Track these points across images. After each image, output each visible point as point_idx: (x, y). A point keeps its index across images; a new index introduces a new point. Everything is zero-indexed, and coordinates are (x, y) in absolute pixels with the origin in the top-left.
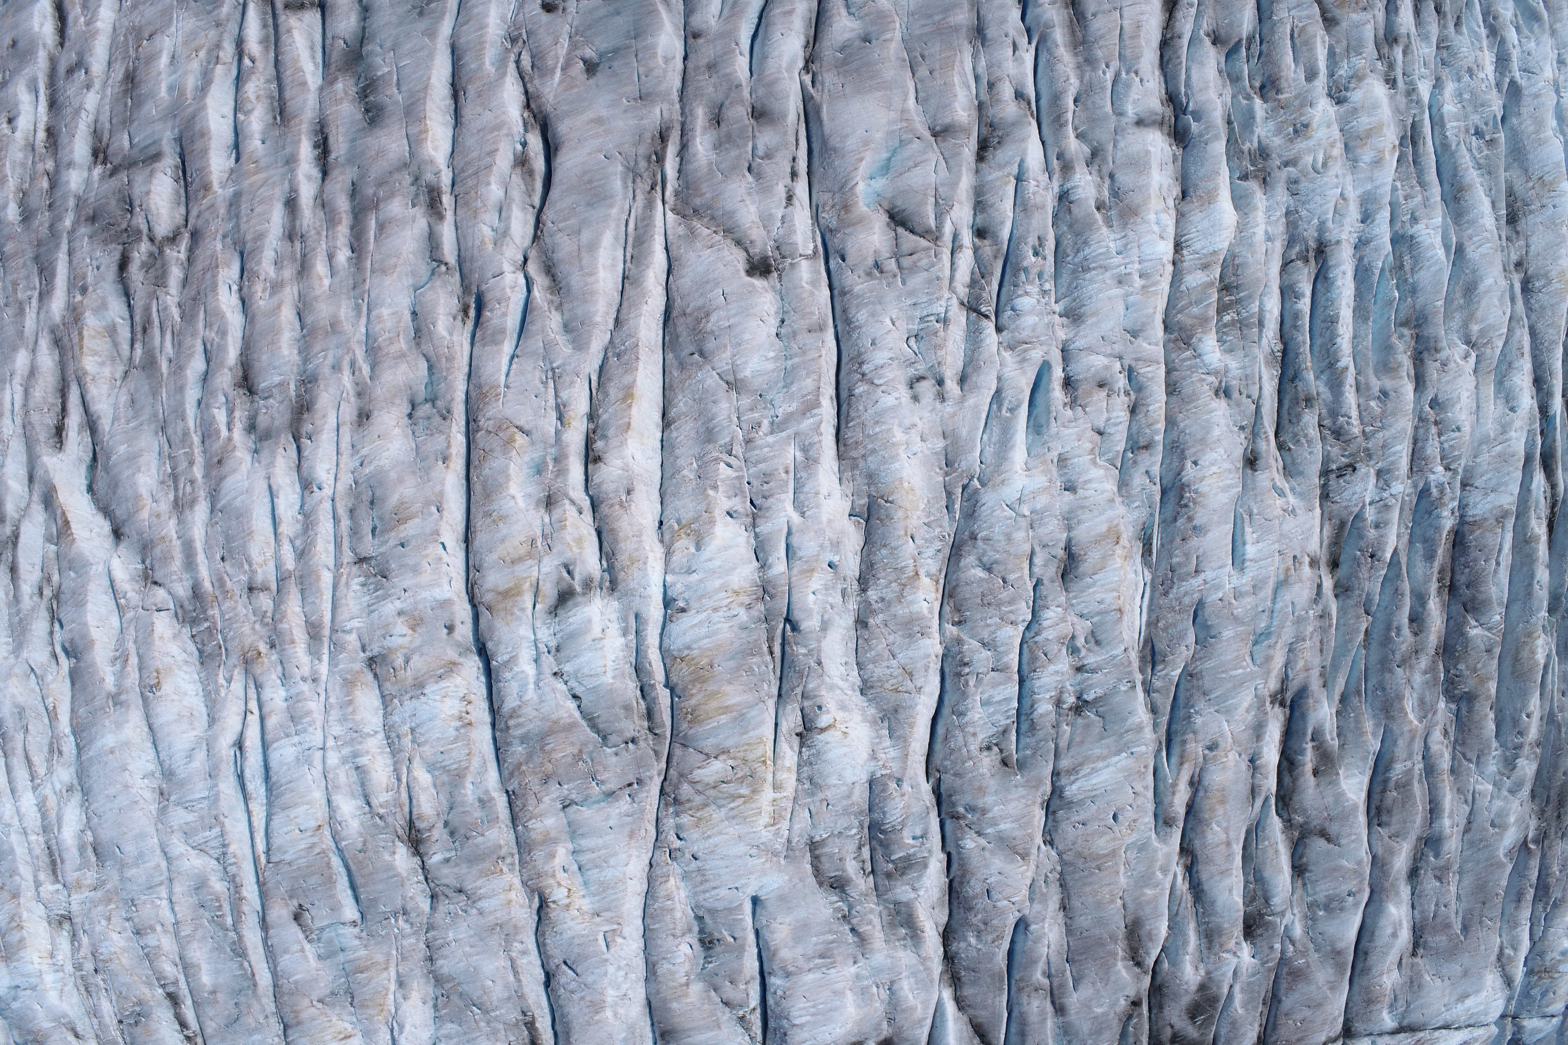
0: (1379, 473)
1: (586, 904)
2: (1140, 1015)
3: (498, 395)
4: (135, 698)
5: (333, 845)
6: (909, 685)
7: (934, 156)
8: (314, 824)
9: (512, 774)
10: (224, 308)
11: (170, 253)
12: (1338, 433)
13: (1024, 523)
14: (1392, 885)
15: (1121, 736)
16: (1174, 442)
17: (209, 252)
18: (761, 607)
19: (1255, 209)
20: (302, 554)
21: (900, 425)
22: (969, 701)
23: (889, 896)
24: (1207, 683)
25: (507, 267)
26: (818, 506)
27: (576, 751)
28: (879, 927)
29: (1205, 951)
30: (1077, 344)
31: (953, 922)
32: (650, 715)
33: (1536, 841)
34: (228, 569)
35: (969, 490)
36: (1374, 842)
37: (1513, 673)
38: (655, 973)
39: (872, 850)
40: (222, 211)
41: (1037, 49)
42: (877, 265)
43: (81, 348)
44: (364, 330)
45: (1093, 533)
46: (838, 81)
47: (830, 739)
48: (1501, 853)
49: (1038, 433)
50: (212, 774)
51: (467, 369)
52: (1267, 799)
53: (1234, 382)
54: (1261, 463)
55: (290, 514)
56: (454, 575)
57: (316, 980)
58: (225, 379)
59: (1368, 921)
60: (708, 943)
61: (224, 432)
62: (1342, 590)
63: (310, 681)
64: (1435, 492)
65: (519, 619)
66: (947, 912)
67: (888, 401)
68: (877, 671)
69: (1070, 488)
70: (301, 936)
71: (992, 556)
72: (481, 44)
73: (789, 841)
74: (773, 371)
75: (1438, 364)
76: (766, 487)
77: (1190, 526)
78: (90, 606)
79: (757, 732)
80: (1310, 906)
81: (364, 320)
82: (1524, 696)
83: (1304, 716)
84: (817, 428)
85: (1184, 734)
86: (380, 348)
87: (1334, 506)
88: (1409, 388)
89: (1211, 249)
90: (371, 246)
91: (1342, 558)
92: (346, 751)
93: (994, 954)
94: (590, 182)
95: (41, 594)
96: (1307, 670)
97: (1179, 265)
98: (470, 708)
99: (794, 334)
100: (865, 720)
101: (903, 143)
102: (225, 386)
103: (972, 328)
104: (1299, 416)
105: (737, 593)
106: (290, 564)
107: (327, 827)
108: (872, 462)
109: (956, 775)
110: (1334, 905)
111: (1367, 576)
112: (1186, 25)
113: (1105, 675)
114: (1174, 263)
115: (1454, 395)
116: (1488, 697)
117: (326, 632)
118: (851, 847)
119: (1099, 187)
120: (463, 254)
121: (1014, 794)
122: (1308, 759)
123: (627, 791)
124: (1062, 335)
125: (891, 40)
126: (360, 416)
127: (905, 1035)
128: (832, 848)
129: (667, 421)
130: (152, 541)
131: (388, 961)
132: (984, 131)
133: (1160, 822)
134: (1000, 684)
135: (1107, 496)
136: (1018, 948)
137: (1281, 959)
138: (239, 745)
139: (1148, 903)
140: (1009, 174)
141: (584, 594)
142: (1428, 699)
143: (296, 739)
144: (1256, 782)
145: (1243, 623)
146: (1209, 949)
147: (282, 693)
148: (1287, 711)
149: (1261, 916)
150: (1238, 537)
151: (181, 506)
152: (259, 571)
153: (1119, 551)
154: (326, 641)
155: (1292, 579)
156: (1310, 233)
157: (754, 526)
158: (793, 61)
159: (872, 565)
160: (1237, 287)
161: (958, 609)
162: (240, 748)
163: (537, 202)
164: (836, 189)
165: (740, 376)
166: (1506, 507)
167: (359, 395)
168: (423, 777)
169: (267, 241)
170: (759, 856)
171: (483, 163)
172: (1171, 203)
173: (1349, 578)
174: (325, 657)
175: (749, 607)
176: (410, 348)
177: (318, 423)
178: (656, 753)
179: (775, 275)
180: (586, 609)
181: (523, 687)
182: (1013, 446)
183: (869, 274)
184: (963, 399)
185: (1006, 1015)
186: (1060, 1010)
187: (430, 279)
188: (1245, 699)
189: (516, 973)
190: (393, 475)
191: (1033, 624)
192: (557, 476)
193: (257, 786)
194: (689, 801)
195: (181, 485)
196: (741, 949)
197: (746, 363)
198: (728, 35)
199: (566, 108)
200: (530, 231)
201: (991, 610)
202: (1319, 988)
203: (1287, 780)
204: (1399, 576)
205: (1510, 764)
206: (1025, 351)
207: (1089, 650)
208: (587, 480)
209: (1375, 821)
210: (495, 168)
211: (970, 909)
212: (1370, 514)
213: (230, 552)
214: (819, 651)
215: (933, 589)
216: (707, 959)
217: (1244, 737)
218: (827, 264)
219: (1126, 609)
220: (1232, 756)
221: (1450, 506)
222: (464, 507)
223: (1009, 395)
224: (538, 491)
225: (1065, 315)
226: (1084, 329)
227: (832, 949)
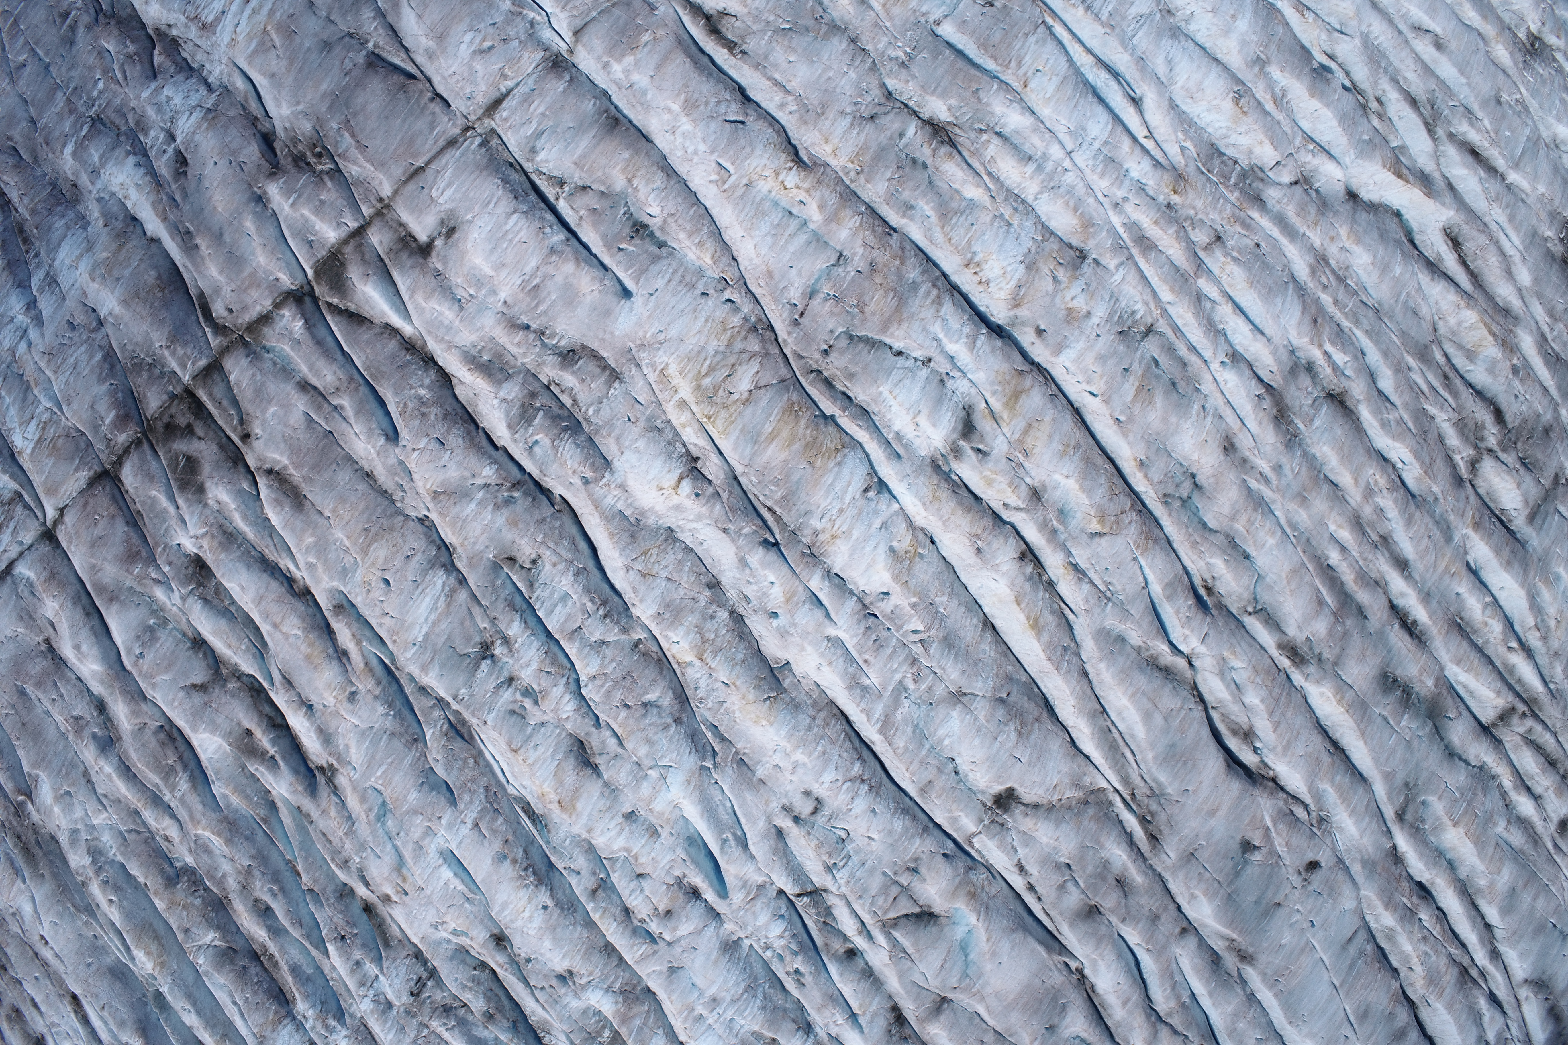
0: (389, 1005)
1: (763, 187)
2: (235, 430)
3: (1138, 547)
4: (1247, 76)
5: (1003, 78)
6: (638, 566)
7: (934, 984)
8: (1032, 84)
9: (903, 249)
10: (1397, 445)
11: (1469, 452)
12: (447, 1010)
13: (647, 763)
14: (112, 686)
15: (435, 652)
16: (575, 911)
17: (1440, 478)
18: (807, 541)
20: (1199, 298)
21: (804, 764)
22: (580, 590)
23: (520, 378)
24: (398, 744)
25: (1202, 649)
26: (822, 655)
27: (867, 309)
29: (222, 521)
30: (711, 929)
31: (449, 393)
32: (828, 383)
34: (1247, 241)
35: (709, 754)
36: (155, 709)
37: (151, 925)
38: (663, 169)
39: (563, 406)
40: (1452, 518)
42: (915, 871)
43: (1485, 324)
44: (1277, 513)
45: (585, 795)
46: (1049, 982)
47: (670, 475)
48: (43, 776)
49: (688, 838)
50: (1141, 61)
51: (1175, 546)
52: (272, 684)
53: (563, 991)
54: (492, 945)
55: (1231, 324)
56: (1068, 377)
58: (1357, 390)
59: (108, 642)
60: (640, 230)
61: (1328, 347)
62: (345, 893)
63: (1120, 201)
64: (333, 1023)
65: (992, 383)
66: (461, 398)
67: (829, 776)
68: (672, 557)
69: (630, 816)
71: (653, 717)
72: (1344, 798)
73: (638, 365)
74: (936, 731)
76: (874, 637)
77: (511, 856)
78: (1335, 123)
79: (733, 438)
80: (166, 621)
81: (1283, 521)
82: (128, 915)
83: (296, 772)
84: (868, 713)
85: (384, 689)
86: (1255, 510)
87: (405, 953)
90: (1318, 582)
91: (365, 916)
92: (1049, 166)
93: (397, 394)
94: (1185, 763)
95: (1378, 100)
96: (323, 812)
98: (977, 279)
99: (940, 771)
100: (652, 509)
101: (965, 975)
102: (1354, 385)
103: (803, 878)
104: (488, 999)
105: (834, 537)
106: (1203, 284)
107: (1019, 89)
108: (804, 720)
109: (543, 520)
110: (147, 636)
111: (335, 919)
113: (486, 692)
116: (156, 893)
117: (1135, 252)
118: (583, 397)
120: (1243, 632)
121: (483, 540)
122: (264, 739)
123: (800, 308)
124: (729, 926)
126: (1232, 445)
127: (417, 270)
128: (598, 384)
129: (989, 625)
130: (1323, 214)
131: (888, 12)
132: (908, 1031)
133: (345, 603)
134: (566, 621)
135: (597, 832)
136: (380, 413)
137: (155, 560)
138: (1136, 102)
139: (303, 531)
140: (864, 1014)
141: (954, 442)
142: (205, 857)
143: (1097, 145)
144: (293, 692)
145: (407, 812)
146: (221, 526)
147: (1134, 174)
148: (313, 767)
149: (200, 584)
150: (464, 875)
151: (1321, 260)
152: (1223, 259)
153: (553, 797)
154: (1130, 244)
155: (395, 875)
157: (860, 600)
158: (1095, 970)
159: (741, 638)
161: (646, 655)
162: (1133, 100)
163: (1214, 715)
164: (991, 903)
165: (959, 707)
167: (1245, 461)
168: (972, 192)
169: (1401, 523)
170: (654, 337)
171: (1278, 714)
173: (347, 906)
174: (1121, 230)
175: (816, 533)
176: (1231, 528)
177: (1262, 414)
178: (801, 357)
179: (989, 804)
180: (944, 432)
181: (947, 330)
182: (702, 816)
183: (916, 859)
184: (769, 820)
185: (346, 348)
186: (305, 386)
187: (1254, 593)
188: (356, 754)
189: (776, 83)
190: (1173, 419)
191: (576, 687)
192: (1045, 520)
193: (1100, 79)
194: (745, 338)
195: (1331, 278)
196: (608, 246)
197: (962, 721)
198: (1160, 952)
199: (1245, 802)
200: (1203, 689)
201: (618, 675)
202: (105, 559)
203: (267, 709)
204: (308, 937)
205: (95, 852)
206: (748, 894)
207: (515, 701)
208: (1018, 533)
209: (167, 727)
210: (1266, 716)
211: (445, 417)
212: (371, 969)
213: (1257, 256)
214: (733, 541)
215: (678, 656)
216: (630, 215)
217: (333, 724)
218: (955, 841)
219: (510, 755)
220: (330, 700)
221: (311, 1021)
222: (1099, 436)
223: (735, 851)
224: (1052, 496)
225: (737, 943)
226: (715, 944)
227: (533, 299)
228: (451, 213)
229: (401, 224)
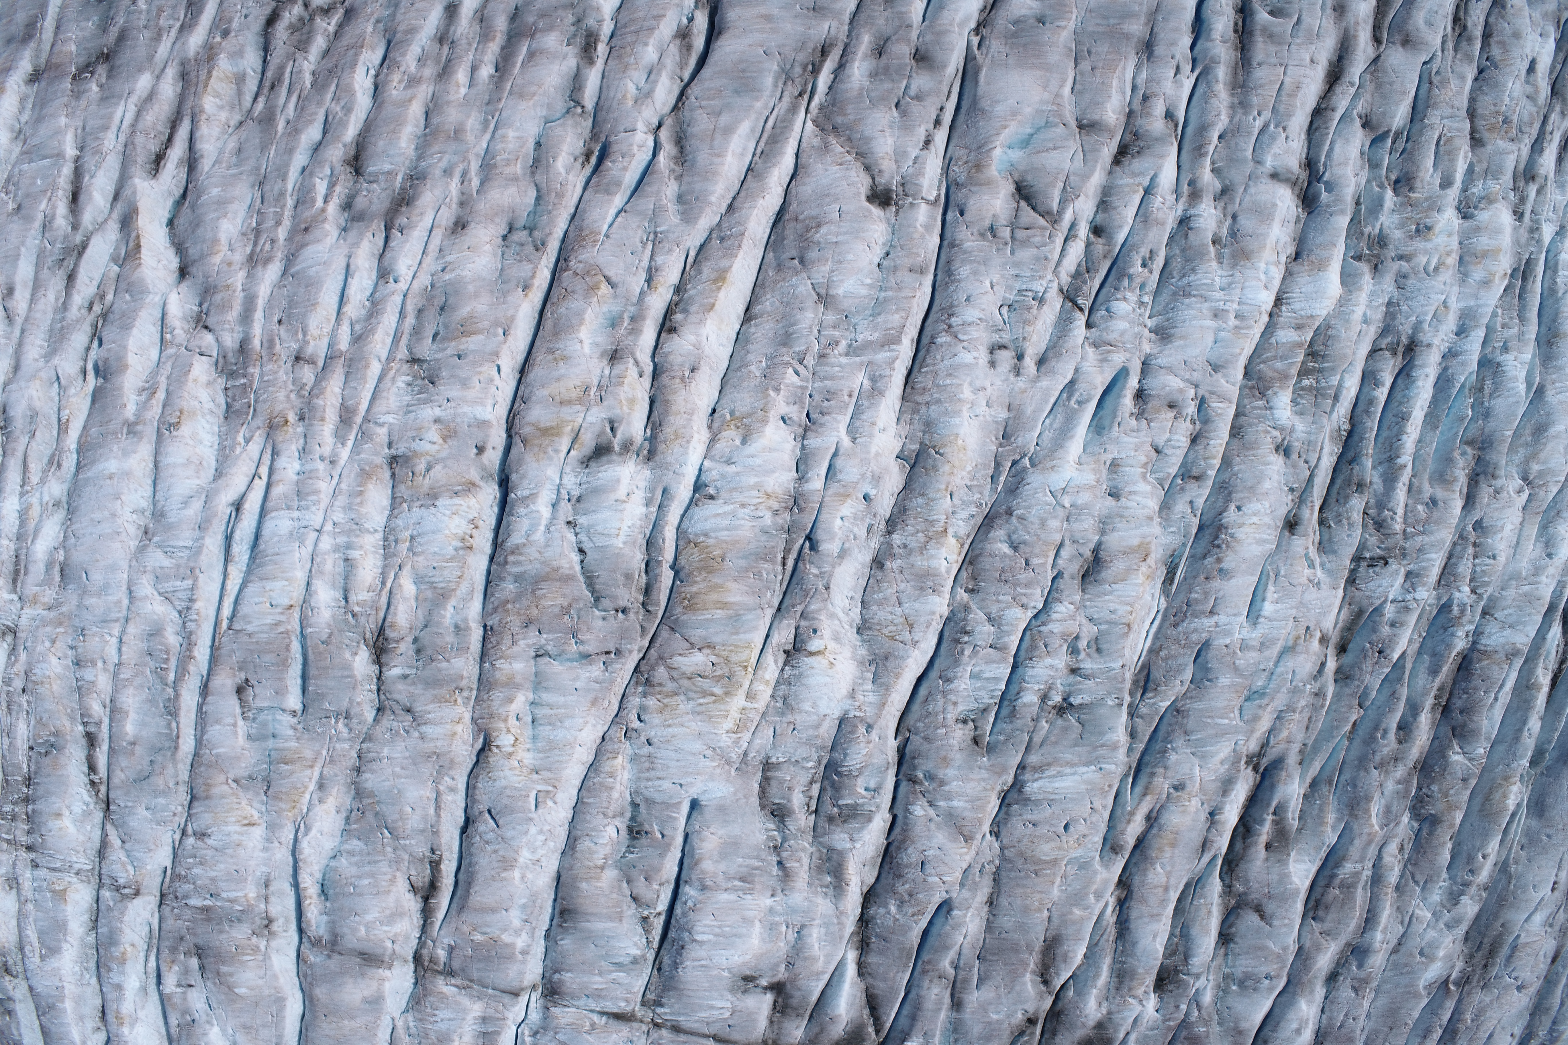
0: (1409, 575)
1: (528, 758)
2: (1032, 1034)
3: (596, 241)
4: (149, 432)
5: (298, 629)
6: (907, 636)
7: (1074, 145)
8: (286, 602)
9: (495, 610)
10: (357, 87)
11: (320, 22)
12: (1380, 525)
13: (1061, 513)
14: (1310, 982)
15: (1095, 748)
16: (1224, 482)
17: (358, 32)
18: (787, 516)
19: (1360, 289)
20: (358, 339)
21: (970, 384)
22: (960, 669)
23: (825, 839)
24: (1191, 723)
25: (641, 126)
26: (871, 436)
27: (565, 604)
28: (806, 868)
29: (1112, 991)
30: (1159, 361)
31: (878, 886)
32: (648, 591)
33: (1457, 983)
34: (283, 333)
35: (1018, 467)
36: (1304, 934)
37: (1480, 811)
38: (574, 848)
39: (822, 790)
41: (1197, 80)
42: (992, 229)
43: (206, 86)
44: (485, 146)
45: (1124, 544)
46: (1004, 50)
47: (815, 665)
48: (1422, 983)
49: (1099, 433)
50: (202, 527)
51: (572, 210)
52: (1214, 858)
53: (1296, 444)
54: (1300, 529)
55: (359, 297)
56: (500, 400)
57: (238, 759)
58: (336, 153)
59: (1276, 1010)
60: (635, 832)
61: (319, 203)
62: (1343, 676)
63: (327, 462)
64: (1456, 610)
65: (550, 459)
66: (876, 874)
67: (966, 357)
68: (880, 614)
69: (1115, 494)
70: (238, 710)
71: (1021, 535)
73: (745, 754)
74: (865, 297)
75: (1491, 490)
76: (826, 403)
77: (1217, 566)
78: (135, 331)
79: (747, 636)
80: (1226, 977)
81: (488, 136)
82: (1486, 836)
83: (1273, 787)
84: (891, 363)
85: (1155, 766)
86: (495, 166)
87: (1357, 593)
88: (1458, 504)
89: (1309, 312)
90: (516, 70)
91: (1351, 646)
92: (341, 540)
93: (910, 928)
94: (744, 71)
95: (90, 308)
96: (1289, 742)
97: (1275, 318)
98: (475, 533)
99: (895, 269)
100: (853, 659)
101: (1048, 124)
102: (334, 159)
103: (1064, 317)
104: (1347, 498)
105: (768, 496)
106: (344, 344)
107: (298, 609)
108: (934, 411)
109: (926, 739)
110: (1249, 983)
111: (1370, 669)
112: (1342, 101)
113: (1097, 684)
114: (1270, 315)
115: (1499, 524)
116: (1452, 826)
117: (359, 419)
118: (803, 779)
119: (1220, 223)
120: (601, 103)
121: (977, 775)
122: (1265, 831)
123: (603, 658)
124: (1147, 348)
125: (1064, 28)
126: (456, 224)
127: (799, 983)
128: (784, 775)
129: (748, 315)
130: (216, 287)
131: (315, 760)
132: (1128, 137)
133: (1108, 847)
134: (994, 662)
135: (1147, 512)
136: (934, 930)
137: (1183, 1021)
138: (238, 506)
139: (1074, 923)
141: (620, 454)
142: (1394, 809)
143: (296, 514)
144: (1210, 836)
145: (1241, 676)
146: (1117, 989)
147: (297, 466)
148: (1258, 778)
149: (1177, 972)
150: (1259, 593)
151: (254, 261)
152: (312, 343)
153: (1144, 568)
154: (356, 428)
155: (1299, 648)
156: (1405, 328)
157: (804, 437)
158: (967, 19)
159: (905, 510)
160: (1323, 357)
161: (974, 578)
162: (238, 510)
163: (686, 76)
164: (974, 147)
165: (833, 292)
166: (1519, 646)
167: (462, 204)
168: (408, 587)
169: (418, 36)
170: (713, 760)
171: (647, 24)
172: (1283, 259)
173: (1352, 667)
174: (350, 444)
175: (776, 513)
176: (524, 175)
177: (414, 218)
178: (643, 629)
179: (893, 209)
180: (618, 469)
181: (534, 526)
182: (1072, 437)
183: (982, 235)
184: (1037, 379)
185: (903, 994)
186: (957, 1004)
187: (564, 116)
188: (1223, 750)
189: (438, 807)
190: (471, 288)
191: (1041, 615)
192: (630, 334)
193: (241, 550)
194: (660, 684)
195: (262, 242)
196: (667, 847)
197: (842, 281)
200: (672, 101)
201: (1007, 588)
203: (1239, 845)
204: (1400, 679)
205: (1454, 898)
206: (1109, 352)
207: (1088, 655)
208: (656, 347)
209: (1311, 914)
210: (656, 32)
211: (900, 876)
212: (1389, 611)
213: (289, 317)
214: (831, 576)
215: (956, 551)
216: (630, 848)
217: (1212, 787)
218: (945, 213)
219: (1135, 627)
220: (1195, 803)
221: (1467, 628)
222: (529, 339)
223: (1082, 388)
224: (606, 343)
225: (1155, 331)
226: (1170, 349)
227: (754, 876)
228: (732, 990)
229: (771, 1022)
